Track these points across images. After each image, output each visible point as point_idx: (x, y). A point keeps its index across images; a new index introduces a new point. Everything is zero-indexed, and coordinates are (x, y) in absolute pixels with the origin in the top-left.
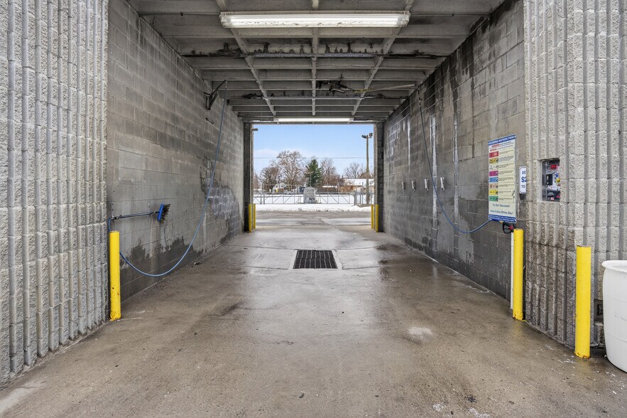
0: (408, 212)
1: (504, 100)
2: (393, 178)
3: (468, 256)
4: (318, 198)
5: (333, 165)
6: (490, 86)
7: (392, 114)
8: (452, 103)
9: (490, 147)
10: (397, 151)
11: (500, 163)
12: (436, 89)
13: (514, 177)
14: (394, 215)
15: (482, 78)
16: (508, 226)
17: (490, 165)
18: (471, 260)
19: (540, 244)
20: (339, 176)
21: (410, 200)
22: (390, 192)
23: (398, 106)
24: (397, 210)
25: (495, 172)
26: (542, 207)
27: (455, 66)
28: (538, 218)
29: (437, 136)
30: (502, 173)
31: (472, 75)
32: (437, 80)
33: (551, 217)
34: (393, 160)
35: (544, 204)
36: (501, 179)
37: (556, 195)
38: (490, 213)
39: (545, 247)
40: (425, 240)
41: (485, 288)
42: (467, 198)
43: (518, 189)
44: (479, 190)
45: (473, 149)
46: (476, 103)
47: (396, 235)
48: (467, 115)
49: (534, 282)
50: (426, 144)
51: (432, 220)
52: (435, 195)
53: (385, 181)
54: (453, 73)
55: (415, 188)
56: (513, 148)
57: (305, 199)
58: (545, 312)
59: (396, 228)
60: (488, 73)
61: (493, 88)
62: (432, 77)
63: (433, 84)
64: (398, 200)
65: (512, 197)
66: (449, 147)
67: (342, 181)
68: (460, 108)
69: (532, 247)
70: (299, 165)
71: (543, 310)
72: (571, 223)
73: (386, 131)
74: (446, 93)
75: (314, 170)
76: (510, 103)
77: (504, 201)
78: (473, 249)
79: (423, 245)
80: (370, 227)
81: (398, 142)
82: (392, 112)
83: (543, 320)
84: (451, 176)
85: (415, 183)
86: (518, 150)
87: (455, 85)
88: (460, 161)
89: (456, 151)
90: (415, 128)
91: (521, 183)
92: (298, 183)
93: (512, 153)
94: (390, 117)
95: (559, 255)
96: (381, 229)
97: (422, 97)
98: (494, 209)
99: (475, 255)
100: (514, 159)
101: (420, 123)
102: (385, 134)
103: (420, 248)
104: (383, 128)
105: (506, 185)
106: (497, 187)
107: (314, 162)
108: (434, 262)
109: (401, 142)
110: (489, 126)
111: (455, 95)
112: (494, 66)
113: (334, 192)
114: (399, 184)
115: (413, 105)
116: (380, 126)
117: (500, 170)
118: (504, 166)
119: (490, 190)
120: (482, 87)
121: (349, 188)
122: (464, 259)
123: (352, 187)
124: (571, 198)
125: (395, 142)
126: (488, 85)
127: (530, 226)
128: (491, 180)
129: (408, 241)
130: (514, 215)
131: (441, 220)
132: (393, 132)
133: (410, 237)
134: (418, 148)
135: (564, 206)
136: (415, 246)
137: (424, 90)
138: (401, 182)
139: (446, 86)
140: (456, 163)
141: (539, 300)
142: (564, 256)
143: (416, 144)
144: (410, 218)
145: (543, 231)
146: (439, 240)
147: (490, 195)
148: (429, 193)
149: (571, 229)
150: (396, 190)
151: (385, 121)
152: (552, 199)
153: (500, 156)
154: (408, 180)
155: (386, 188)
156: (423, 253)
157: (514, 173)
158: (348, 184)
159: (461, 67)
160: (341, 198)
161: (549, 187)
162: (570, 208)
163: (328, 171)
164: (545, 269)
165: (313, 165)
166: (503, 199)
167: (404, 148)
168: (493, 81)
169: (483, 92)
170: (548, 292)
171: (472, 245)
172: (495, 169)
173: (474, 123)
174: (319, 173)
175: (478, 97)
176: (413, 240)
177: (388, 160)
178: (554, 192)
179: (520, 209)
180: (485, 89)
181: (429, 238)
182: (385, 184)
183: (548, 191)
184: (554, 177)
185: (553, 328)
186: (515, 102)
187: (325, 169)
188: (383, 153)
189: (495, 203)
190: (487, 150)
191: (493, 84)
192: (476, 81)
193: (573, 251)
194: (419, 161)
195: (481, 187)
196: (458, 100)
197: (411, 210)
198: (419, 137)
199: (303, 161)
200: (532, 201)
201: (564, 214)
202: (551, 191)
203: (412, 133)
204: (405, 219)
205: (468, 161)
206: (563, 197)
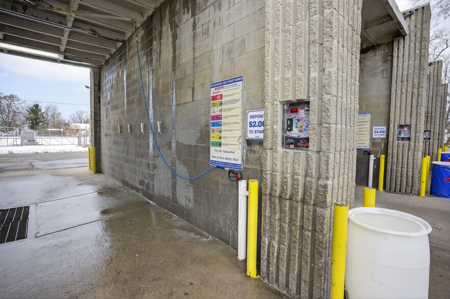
0: (125, 155)
1: (231, 39)
2: (110, 122)
3: (188, 201)
4: (38, 140)
5: (59, 111)
6: (214, 25)
7: (108, 59)
8: (170, 45)
9: (213, 89)
10: (113, 95)
11: (223, 107)
12: (154, 31)
13: (240, 121)
14: (111, 157)
15: (206, 18)
16: (236, 175)
17: (212, 109)
18: (191, 205)
19: (280, 197)
20: (65, 121)
21: (126, 143)
22: (106, 135)
23: (114, 50)
24: (113, 153)
25: (219, 116)
26: (284, 156)
27: (175, 7)
28: (279, 168)
29: (154, 80)
30: (226, 117)
31: (193, 15)
32: (155, 22)
33: (296, 168)
34: (109, 104)
35: (287, 153)
36: (225, 124)
37: (301, 143)
38: (212, 158)
39: (288, 201)
40: (142, 183)
41: (206, 234)
42: (186, 143)
43: (245, 134)
44: (199, 135)
45: (193, 92)
46: (197, 44)
47: (113, 176)
48: (186, 57)
49: (272, 238)
50: (143, 87)
51: (149, 164)
52: (151, 139)
53: (102, 125)
54: (173, 14)
55: (131, 132)
56: (239, 91)
57: (22, 141)
58: (285, 271)
59: (114, 170)
60: (212, 11)
61: (217, 27)
62: (151, 18)
63: (150, 26)
64: (115, 143)
65: (238, 143)
66: (166, 91)
67: (67, 125)
68: (179, 50)
69: (270, 199)
70: (17, 108)
71: (283, 269)
72: (323, 176)
73: (102, 77)
74: (164, 35)
75: (37, 114)
76: (237, 42)
77: (229, 146)
78: (192, 194)
79: (140, 187)
80: (88, 168)
81: (115, 87)
82: (108, 56)
83: (282, 279)
84: (168, 121)
85: (131, 127)
86: (245, 93)
87: (174, 26)
88: (178, 105)
89: (174, 95)
90: (131, 72)
91: (249, 129)
92: (17, 126)
93: (239, 96)
94: (107, 62)
95: (305, 211)
96: (98, 170)
97: (139, 41)
98: (216, 155)
99: (195, 201)
100: (240, 102)
101: (137, 66)
102: (102, 80)
103: (138, 190)
104: (100, 74)
105: (231, 130)
106: (220, 132)
107: (37, 106)
108: (152, 206)
109: (117, 87)
110: (211, 67)
111: (175, 37)
112: (220, 4)
113: (59, 134)
114: (115, 128)
115: (129, 49)
116: (97, 70)
117: (223, 114)
118: (230, 110)
119: (212, 135)
120: (205, 26)
121: (75, 131)
122: (184, 204)
123: (78, 130)
124: (324, 147)
125: (112, 87)
126: (212, 24)
127: (269, 177)
128: (213, 125)
129: (125, 183)
130: (240, 162)
131: (157, 163)
132: (109, 78)
133: (126, 179)
134: (134, 92)
135: (314, 156)
136: (132, 187)
137: (141, 33)
138: (117, 126)
139: (164, 28)
140: (174, 107)
141: (278, 258)
142: (311, 213)
143: (132, 88)
144: (127, 161)
145: (284, 183)
146: (156, 184)
147: (212, 140)
148: (146, 137)
149: (322, 182)
150: (112, 133)
151: (102, 66)
152: (292, 146)
153: (224, 100)
154: (124, 124)
155: (103, 131)
156: (140, 194)
157: (240, 117)
158: (74, 128)
159: (182, 7)
160: (65, 140)
161: (288, 134)
162: (323, 158)
163: (53, 115)
164: (287, 226)
165: (35, 109)
166: (227, 145)
167: (121, 92)
168: (217, 19)
169: (206, 32)
170: (289, 250)
171: (192, 190)
172: (218, 113)
173: (195, 65)
174: (44, 118)
175: (199, 38)
176: (130, 182)
177: (105, 104)
178: (294, 139)
179: (247, 155)
180: (208, 29)
181: (146, 181)
182: (102, 128)
183: (287, 138)
184: (295, 121)
185: (295, 289)
186: (243, 41)
187: (49, 114)
188: (100, 97)
189: (218, 148)
190: (209, 93)
191: (217, 23)
192: (199, 20)
193: (323, 208)
194: (134, 105)
195: (201, 132)
196: (177, 41)
197: (127, 153)
198: (135, 82)
199: (23, 105)
200: (272, 149)
201: (314, 165)
202: (291, 138)
203: (128, 77)
204: (122, 162)
205: (187, 105)
206: (313, 146)
